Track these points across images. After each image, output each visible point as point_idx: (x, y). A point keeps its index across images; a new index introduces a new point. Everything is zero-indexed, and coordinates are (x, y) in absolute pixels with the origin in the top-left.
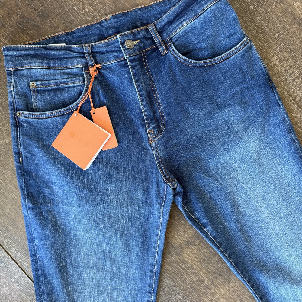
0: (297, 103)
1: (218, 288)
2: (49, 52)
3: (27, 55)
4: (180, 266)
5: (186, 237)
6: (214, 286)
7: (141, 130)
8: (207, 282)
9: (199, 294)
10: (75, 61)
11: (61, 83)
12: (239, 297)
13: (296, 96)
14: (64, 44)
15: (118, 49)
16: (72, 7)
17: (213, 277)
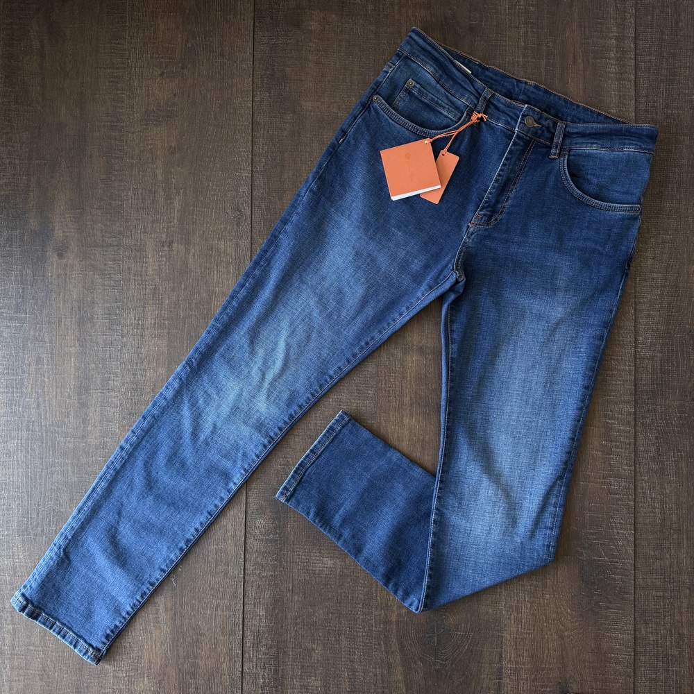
0: (635, 310)
1: (411, 415)
2: (451, 67)
3: (430, 53)
4: (395, 364)
5: (424, 342)
6: (410, 410)
7: (471, 208)
8: (407, 400)
9: (390, 406)
10: (467, 95)
11: (437, 103)
12: (424, 440)
13: (640, 303)
14: (470, 72)
15: (516, 118)
16: (505, 46)
17: (416, 401)
